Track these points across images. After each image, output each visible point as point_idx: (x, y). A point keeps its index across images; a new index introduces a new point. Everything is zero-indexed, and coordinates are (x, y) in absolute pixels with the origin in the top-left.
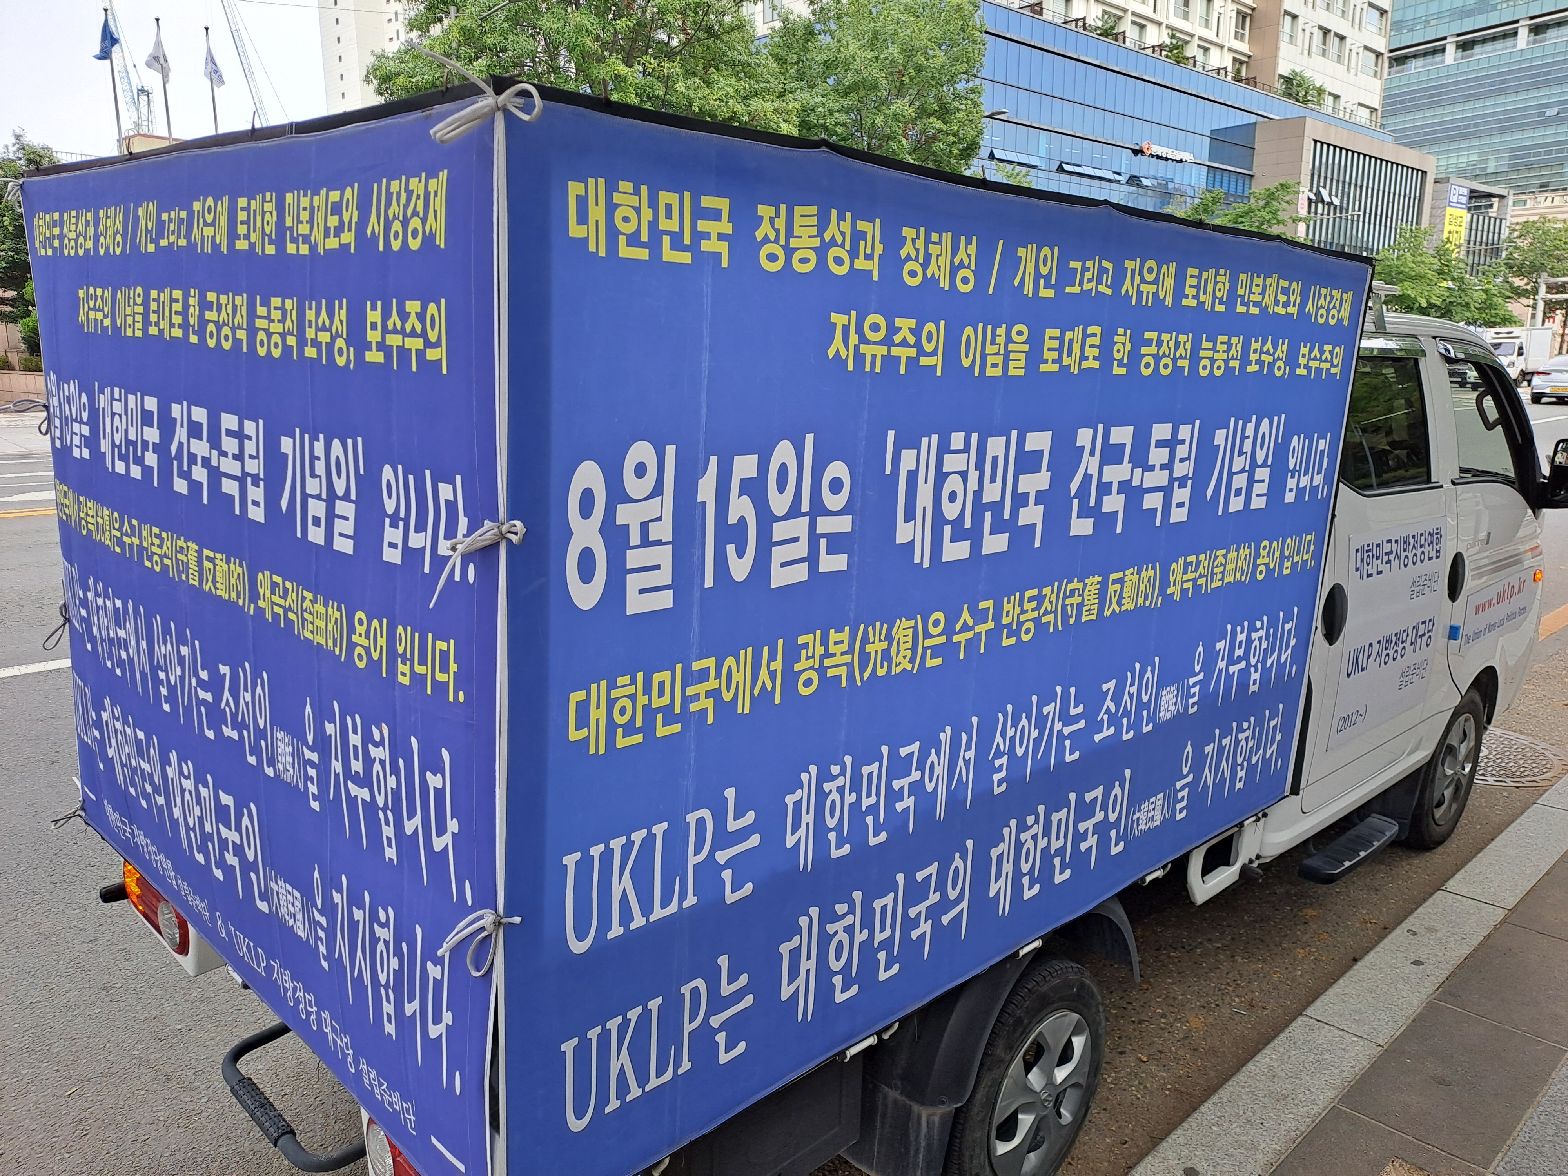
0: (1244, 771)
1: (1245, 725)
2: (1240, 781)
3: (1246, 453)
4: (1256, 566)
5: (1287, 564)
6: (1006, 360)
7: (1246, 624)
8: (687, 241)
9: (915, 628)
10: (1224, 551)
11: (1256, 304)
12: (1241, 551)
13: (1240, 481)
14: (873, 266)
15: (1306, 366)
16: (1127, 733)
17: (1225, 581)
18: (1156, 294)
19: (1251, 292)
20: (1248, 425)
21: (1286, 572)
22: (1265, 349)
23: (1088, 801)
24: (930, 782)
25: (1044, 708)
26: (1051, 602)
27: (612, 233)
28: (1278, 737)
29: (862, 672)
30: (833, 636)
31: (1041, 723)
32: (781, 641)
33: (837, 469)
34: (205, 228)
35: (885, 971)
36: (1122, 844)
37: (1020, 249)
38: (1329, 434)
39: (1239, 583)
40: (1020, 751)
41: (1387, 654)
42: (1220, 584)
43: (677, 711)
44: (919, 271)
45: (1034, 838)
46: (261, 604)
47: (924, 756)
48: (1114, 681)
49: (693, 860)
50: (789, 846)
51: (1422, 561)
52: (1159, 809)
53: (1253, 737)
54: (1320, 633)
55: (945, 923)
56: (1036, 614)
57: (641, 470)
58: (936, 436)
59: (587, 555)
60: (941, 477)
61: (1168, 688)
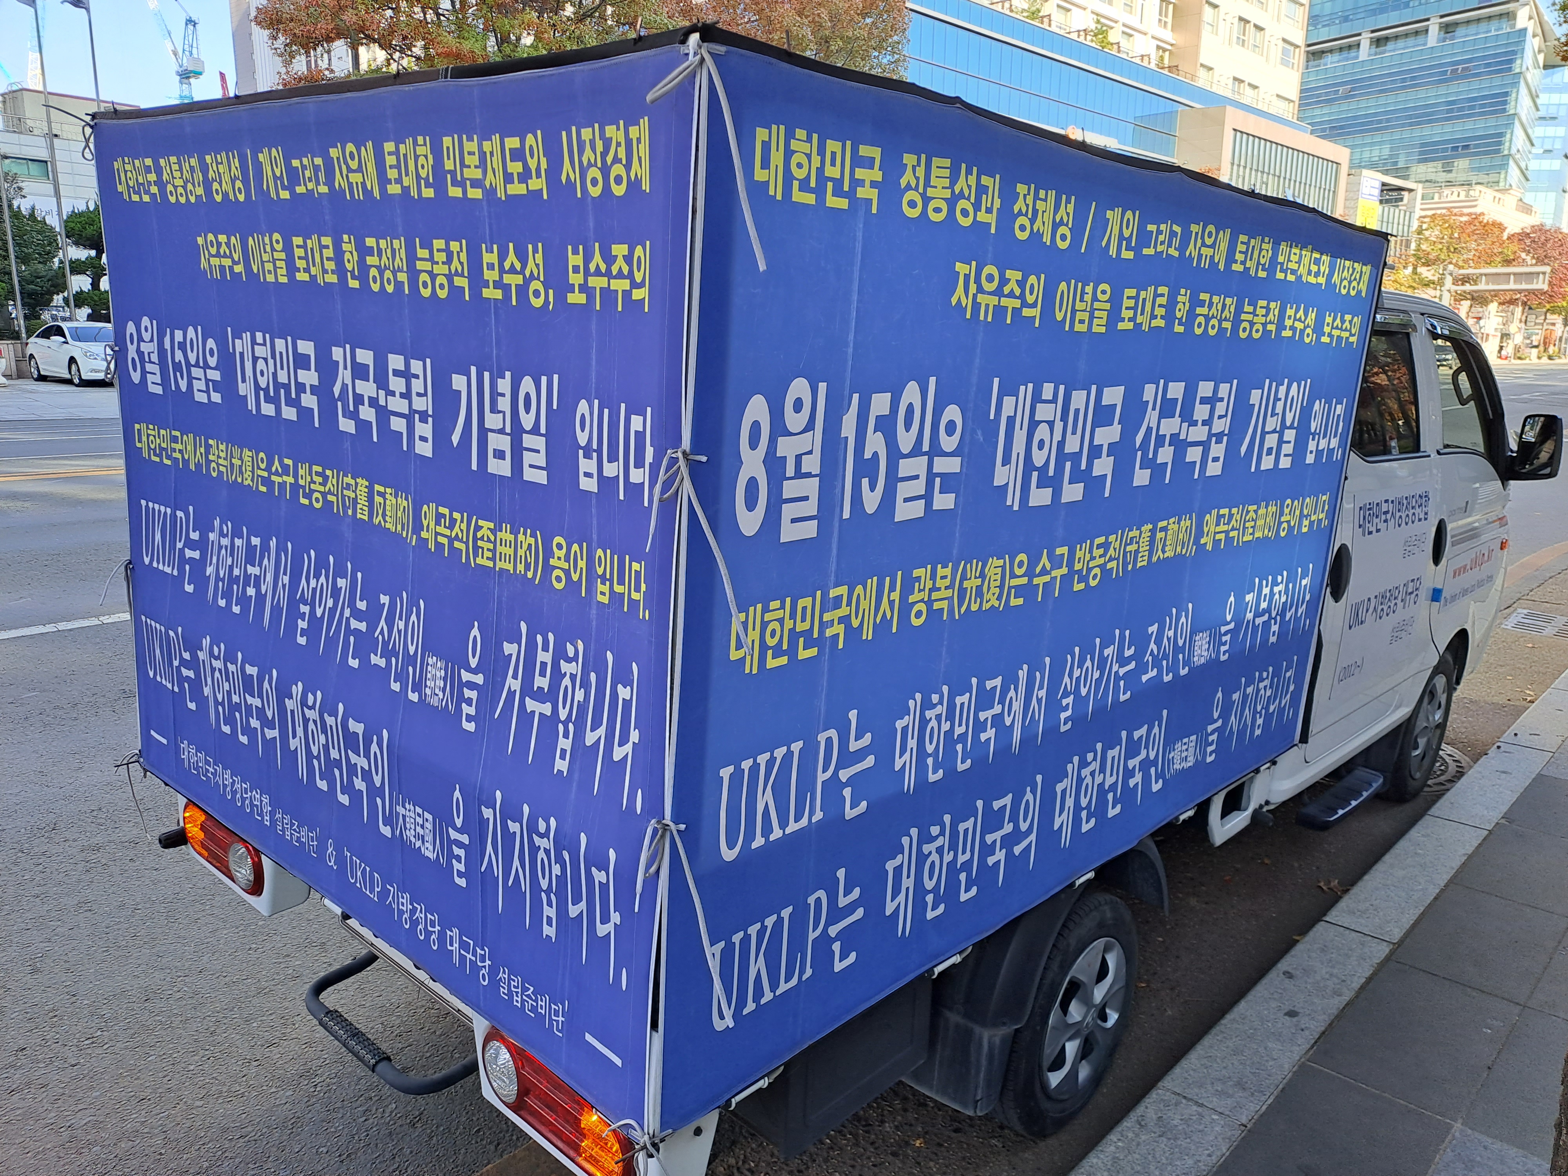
0: (1262, 719)
1: (1265, 674)
2: (1259, 728)
3: (1278, 414)
4: (1280, 523)
5: (1306, 522)
6: (1092, 317)
7: (1270, 578)
8: (846, 187)
9: (1003, 567)
10: (1255, 507)
11: (1293, 272)
12: (1270, 508)
13: (1271, 441)
14: (992, 220)
15: (1330, 335)
16: (1167, 675)
17: (1256, 536)
18: (1212, 261)
19: (1289, 261)
20: (1281, 387)
21: (1305, 530)
22: (1298, 316)
23: (1136, 739)
24: (1009, 715)
25: (1105, 650)
26: (1115, 549)
27: (788, 178)
28: (1292, 688)
29: (960, 607)
30: (940, 571)
31: (1102, 664)
32: (900, 573)
33: (953, 413)
34: (350, 175)
35: (965, 892)
36: (1161, 781)
37: (1108, 212)
38: (1345, 400)
39: (1266, 538)
40: (1084, 692)
41: (1382, 610)
42: (1251, 538)
43: (816, 635)
44: (1028, 224)
45: (1092, 774)
46: (424, 534)
47: (1005, 690)
48: (1157, 625)
49: (822, 777)
50: (896, 769)
51: (1413, 522)
52: (1192, 750)
53: (1271, 687)
54: (1329, 590)
55: (1017, 853)
56: (1102, 560)
57: (798, 405)
58: (1032, 385)
59: (752, 485)
60: (1033, 425)
61: (1201, 634)
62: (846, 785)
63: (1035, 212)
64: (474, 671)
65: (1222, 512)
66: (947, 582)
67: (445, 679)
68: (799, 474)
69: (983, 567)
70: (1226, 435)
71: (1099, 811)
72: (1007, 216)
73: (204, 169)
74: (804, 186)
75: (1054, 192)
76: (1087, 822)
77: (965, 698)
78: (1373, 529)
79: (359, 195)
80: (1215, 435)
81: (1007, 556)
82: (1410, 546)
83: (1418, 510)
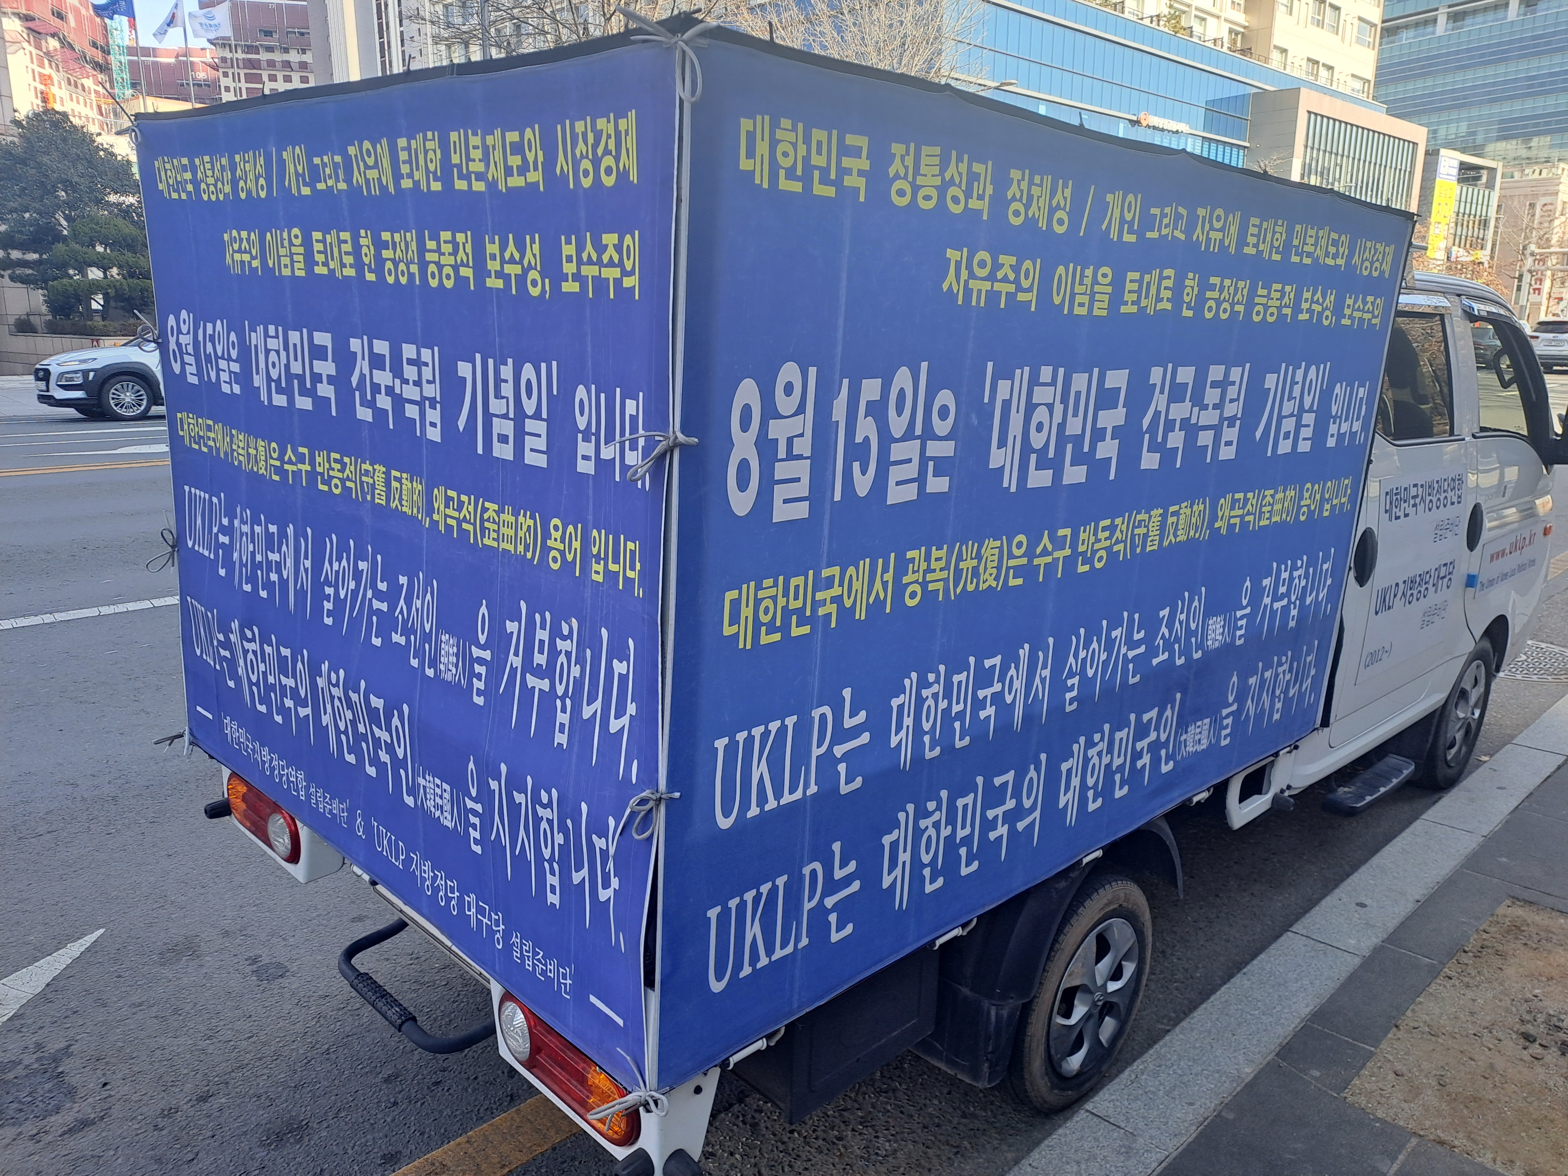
0: (1281, 704)
1: (1284, 659)
2: (1277, 712)
3: (1295, 398)
4: (1300, 507)
5: (1327, 506)
6: (1092, 300)
7: (1289, 562)
8: (833, 176)
9: (1001, 548)
10: (1272, 492)
11: (1309, 254)
12: (1288, 493)
13: (1289, 425)
14: (984, 206)
15: (1350, 317)
16: (1179, 659)
17: (1273, 520)
18: (1222, 241)
19: (1304, 243)
20: (1298, 371)
21: (1326, 514)
22: (1315, 299)
23: (1144, 721)
24: (1010, 694)
25: (1113, 633)
26: (1122, 532)
27: (774, 167)
28: (1313, 672)
29: (955, 587)
30: (934, 553)
31: (1110, 645)
32: (892, 554)
33: (945, 397)
34: (367, 171)
35: (967, 866)
36: (1171, 763)
37: (1108, 195)
38: (1368, 383)
39: (1284, 523)
40: (1090, 673)
41: (1412, 595)
42: (1268, 522)
43: (808, 613)
44: (1022, 211)
45: (1100, 754)
46: (436, 517)
47: (1004, 669)
48: (1168, 608)
49: (816, 752)
50: (892, 746)
51: (1445, 506)
52: (1205, 733)
53: (1290, 671)
54: (1352, 574)
55: (1020, 830)
56: (1108, 543)
57: (789, 389)
58: (1028, 368)
59: (744, 465)
60: (1031, 408)
61: (1215, 618)
62: (840, 761)
63: (1030, 198)
64: (483, 648)
65: (1238, 496)
66: (942, 564)
67: (457, 655)
68: (791, 456)
69: (979, 548)
70: (1239, 419)
71: (1106, 791)
72: (1000, 202)
73: (233, 167)
74: (791, 174)
75: (1050, 177)
76: (1094, 801)
77: (963, 677)
78: (1401, 514)
79: (376, 191)
80: (1226, 419)
81: (1004, 537)
82: (1442, 529)
83: (1450, 494)
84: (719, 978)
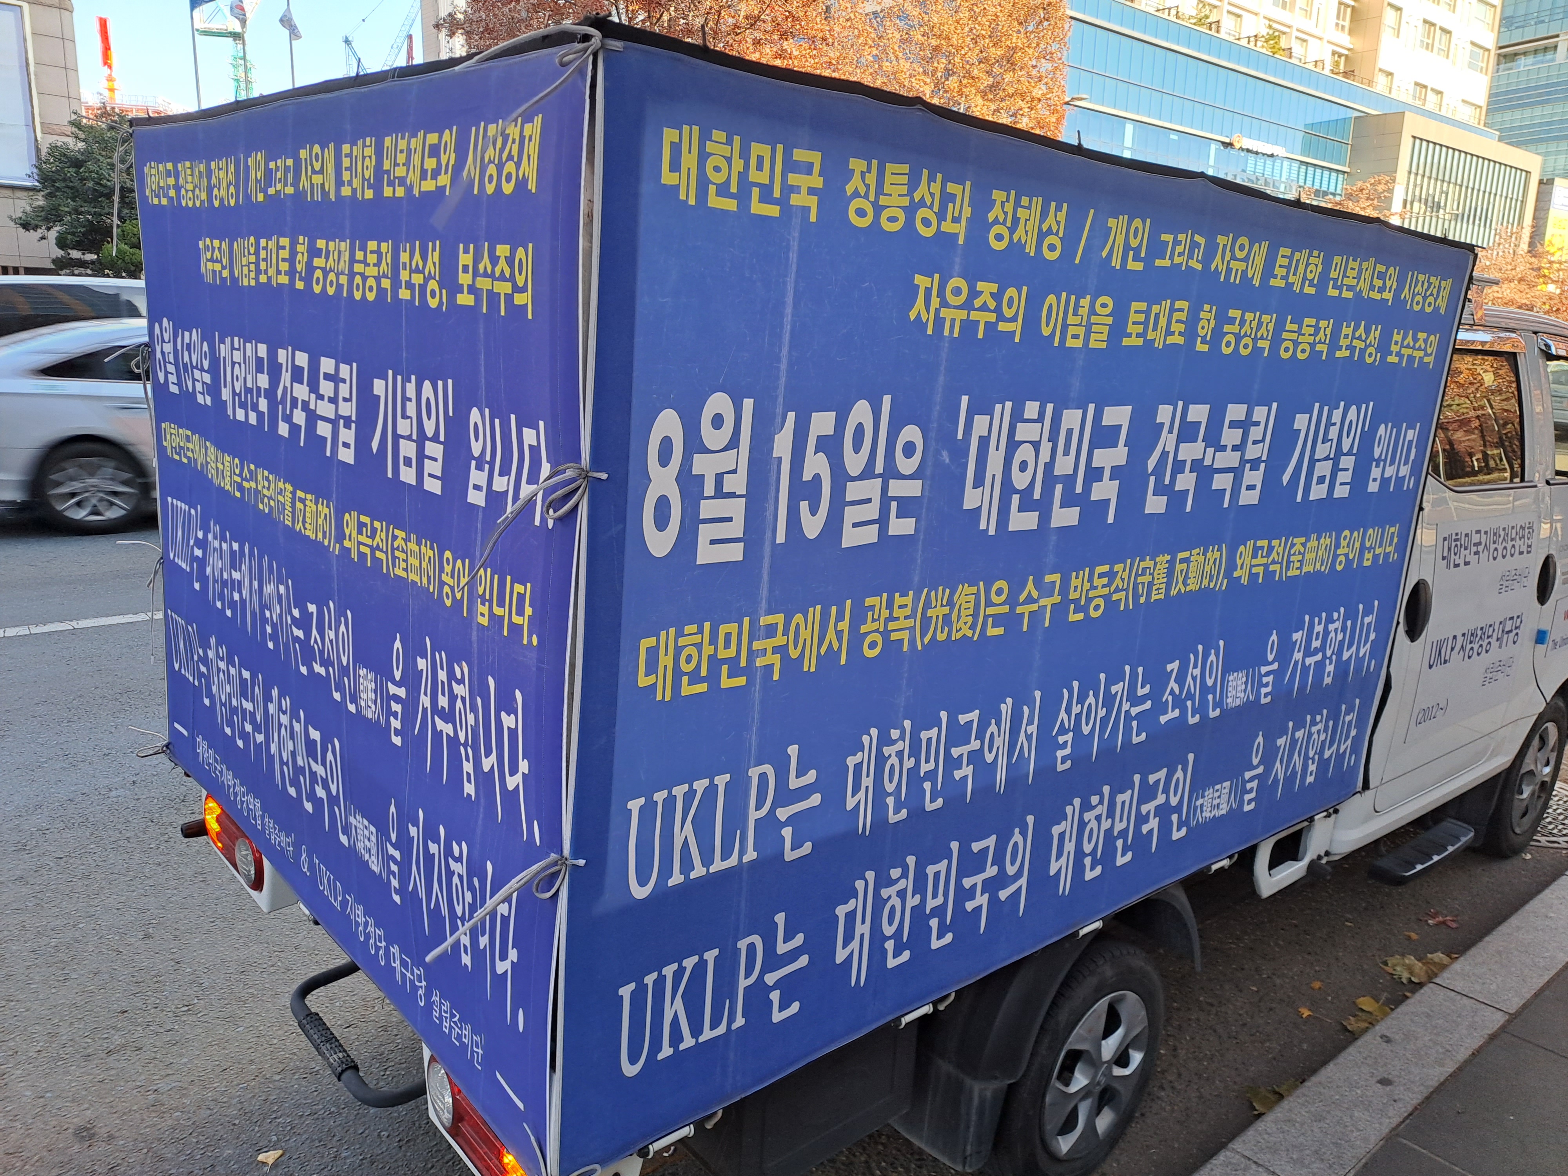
0: (1315, 766)
1: (1318, 718)
2: (1311, 774)
3: (1332, 440)
4: (1336, 556)
5: (1368, 555)
6: (1088, 332)
7: (1324, 615)
8: (777, 194)
9: (977, 595)
10: (1303, 540)
11: (1350, 288)
12: (1322, 540)
13: (1323, 469)
14: (960, 230)
15: (1398, 354)
16: (1192, 717)
17: (1304, 571)
18: (1244, 272)
19: (1344, 276)
20: (1335, 411)
21: (1367, 563)
22: (1357, 335)
23: (1151, 783)
24: (990, 752)
25: (1113, 687)
26: (1123, 580)
27: (703, 183)
28: (1353, 733)
29: (923, 637)
30: (898, 600)
31: (1109, 700)
32: (849, 602)
33: (911, 433)
34: (313, 175)
35: (938, 939)
36: (1184, 829)
37: (1110, 220)
38: (1418, 424)
39: (1317, 574)
40: (1086, 730)
41: (1472, 648)
42: (1298, 572)
43: (742, 664)
44: (1006, 233)
45: (1098, 818)
46: (347, 544)
47: (983, 725)
48: (1177, 662)
49: (754, 815)
50: (849, 809)
51: (1512, 555)
52: (1225, 797)
53: (1326, 730)
54: (1402, 629)
55: (1003, 899)
56: (1106, 591)
57: (718, 421)
58: (1011, 403)
59: (663, 503)
60: (1013, 445)
61: (1236, 674)
62: (784, 824)
63: (1016, 220)
64: (398, 685)
65: (1260, 543)
66: (907, 611)
67: (375, 692)
68: (721, 494)
69: (952, 594)
70: (1263, 462)
71: (1106, 858)
72: (979, 225)
73: (209, 174)
74: (723, 190)
75: (1040, 199)
76: (1092, 869)
77: (933, 733)
78: (1462, 564)
80: (1248, 461)
81: (981, 583)
82: (1508, 581)
83: (1518, 543)
84: (633, 1061)
